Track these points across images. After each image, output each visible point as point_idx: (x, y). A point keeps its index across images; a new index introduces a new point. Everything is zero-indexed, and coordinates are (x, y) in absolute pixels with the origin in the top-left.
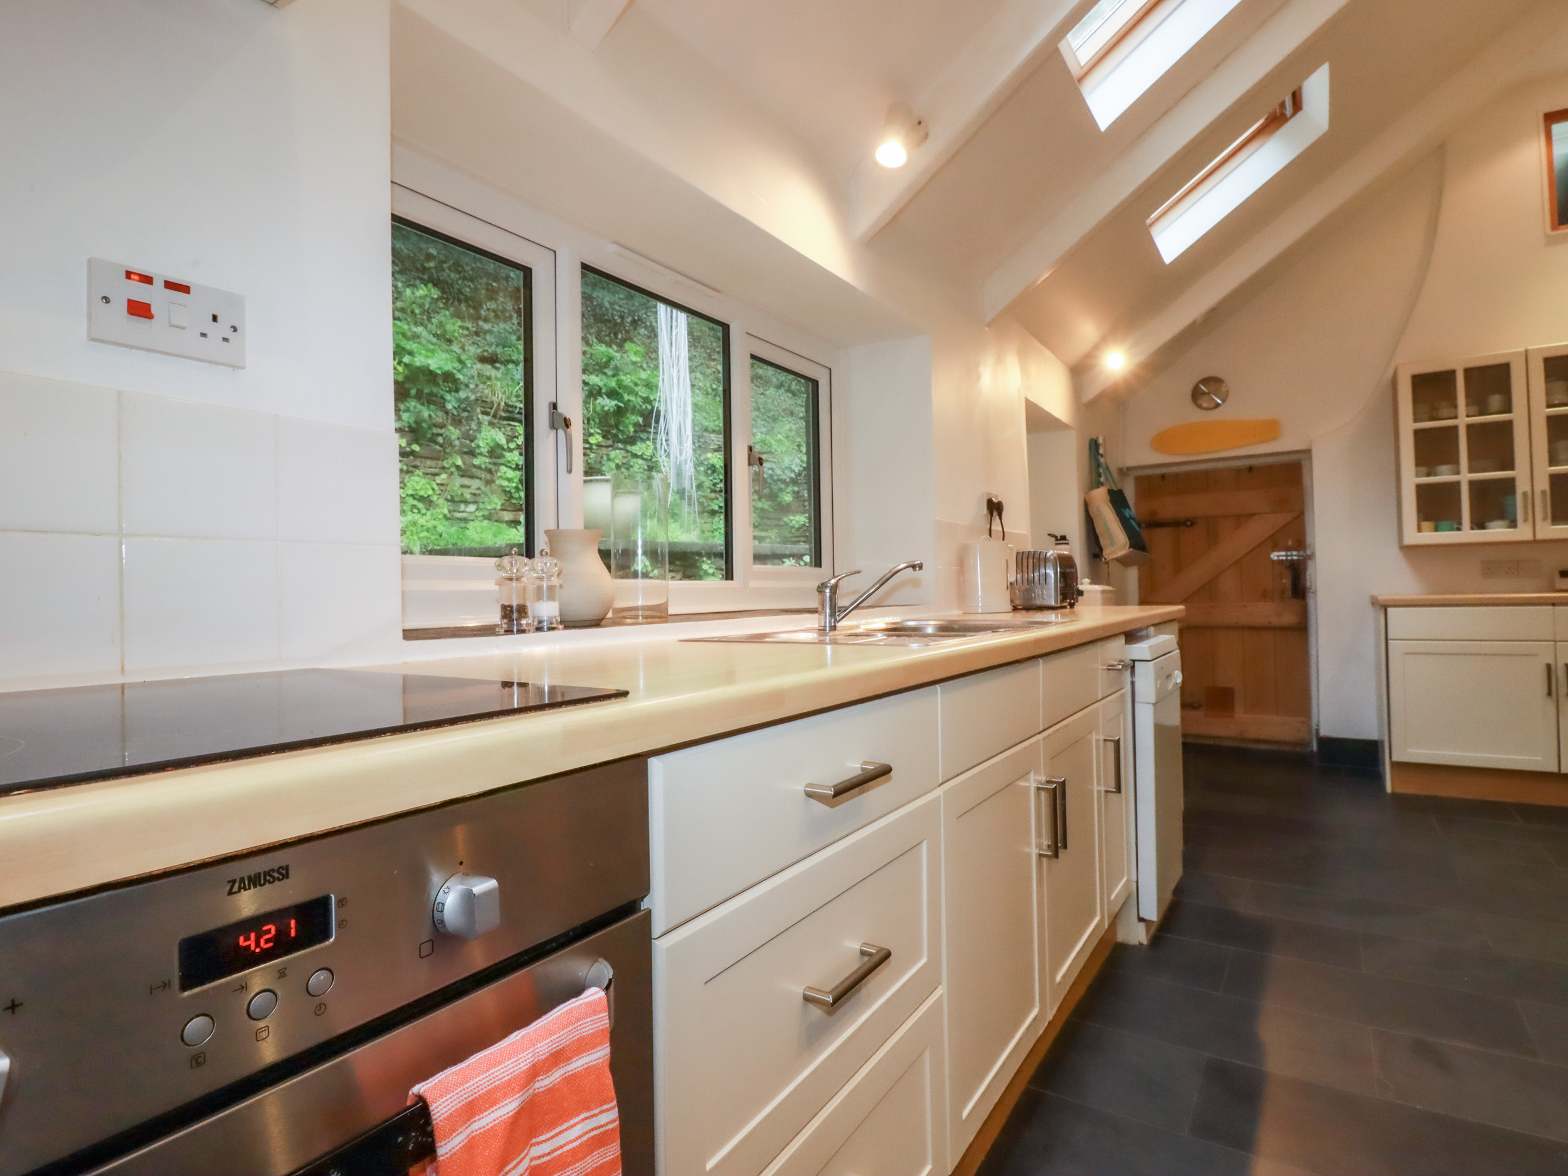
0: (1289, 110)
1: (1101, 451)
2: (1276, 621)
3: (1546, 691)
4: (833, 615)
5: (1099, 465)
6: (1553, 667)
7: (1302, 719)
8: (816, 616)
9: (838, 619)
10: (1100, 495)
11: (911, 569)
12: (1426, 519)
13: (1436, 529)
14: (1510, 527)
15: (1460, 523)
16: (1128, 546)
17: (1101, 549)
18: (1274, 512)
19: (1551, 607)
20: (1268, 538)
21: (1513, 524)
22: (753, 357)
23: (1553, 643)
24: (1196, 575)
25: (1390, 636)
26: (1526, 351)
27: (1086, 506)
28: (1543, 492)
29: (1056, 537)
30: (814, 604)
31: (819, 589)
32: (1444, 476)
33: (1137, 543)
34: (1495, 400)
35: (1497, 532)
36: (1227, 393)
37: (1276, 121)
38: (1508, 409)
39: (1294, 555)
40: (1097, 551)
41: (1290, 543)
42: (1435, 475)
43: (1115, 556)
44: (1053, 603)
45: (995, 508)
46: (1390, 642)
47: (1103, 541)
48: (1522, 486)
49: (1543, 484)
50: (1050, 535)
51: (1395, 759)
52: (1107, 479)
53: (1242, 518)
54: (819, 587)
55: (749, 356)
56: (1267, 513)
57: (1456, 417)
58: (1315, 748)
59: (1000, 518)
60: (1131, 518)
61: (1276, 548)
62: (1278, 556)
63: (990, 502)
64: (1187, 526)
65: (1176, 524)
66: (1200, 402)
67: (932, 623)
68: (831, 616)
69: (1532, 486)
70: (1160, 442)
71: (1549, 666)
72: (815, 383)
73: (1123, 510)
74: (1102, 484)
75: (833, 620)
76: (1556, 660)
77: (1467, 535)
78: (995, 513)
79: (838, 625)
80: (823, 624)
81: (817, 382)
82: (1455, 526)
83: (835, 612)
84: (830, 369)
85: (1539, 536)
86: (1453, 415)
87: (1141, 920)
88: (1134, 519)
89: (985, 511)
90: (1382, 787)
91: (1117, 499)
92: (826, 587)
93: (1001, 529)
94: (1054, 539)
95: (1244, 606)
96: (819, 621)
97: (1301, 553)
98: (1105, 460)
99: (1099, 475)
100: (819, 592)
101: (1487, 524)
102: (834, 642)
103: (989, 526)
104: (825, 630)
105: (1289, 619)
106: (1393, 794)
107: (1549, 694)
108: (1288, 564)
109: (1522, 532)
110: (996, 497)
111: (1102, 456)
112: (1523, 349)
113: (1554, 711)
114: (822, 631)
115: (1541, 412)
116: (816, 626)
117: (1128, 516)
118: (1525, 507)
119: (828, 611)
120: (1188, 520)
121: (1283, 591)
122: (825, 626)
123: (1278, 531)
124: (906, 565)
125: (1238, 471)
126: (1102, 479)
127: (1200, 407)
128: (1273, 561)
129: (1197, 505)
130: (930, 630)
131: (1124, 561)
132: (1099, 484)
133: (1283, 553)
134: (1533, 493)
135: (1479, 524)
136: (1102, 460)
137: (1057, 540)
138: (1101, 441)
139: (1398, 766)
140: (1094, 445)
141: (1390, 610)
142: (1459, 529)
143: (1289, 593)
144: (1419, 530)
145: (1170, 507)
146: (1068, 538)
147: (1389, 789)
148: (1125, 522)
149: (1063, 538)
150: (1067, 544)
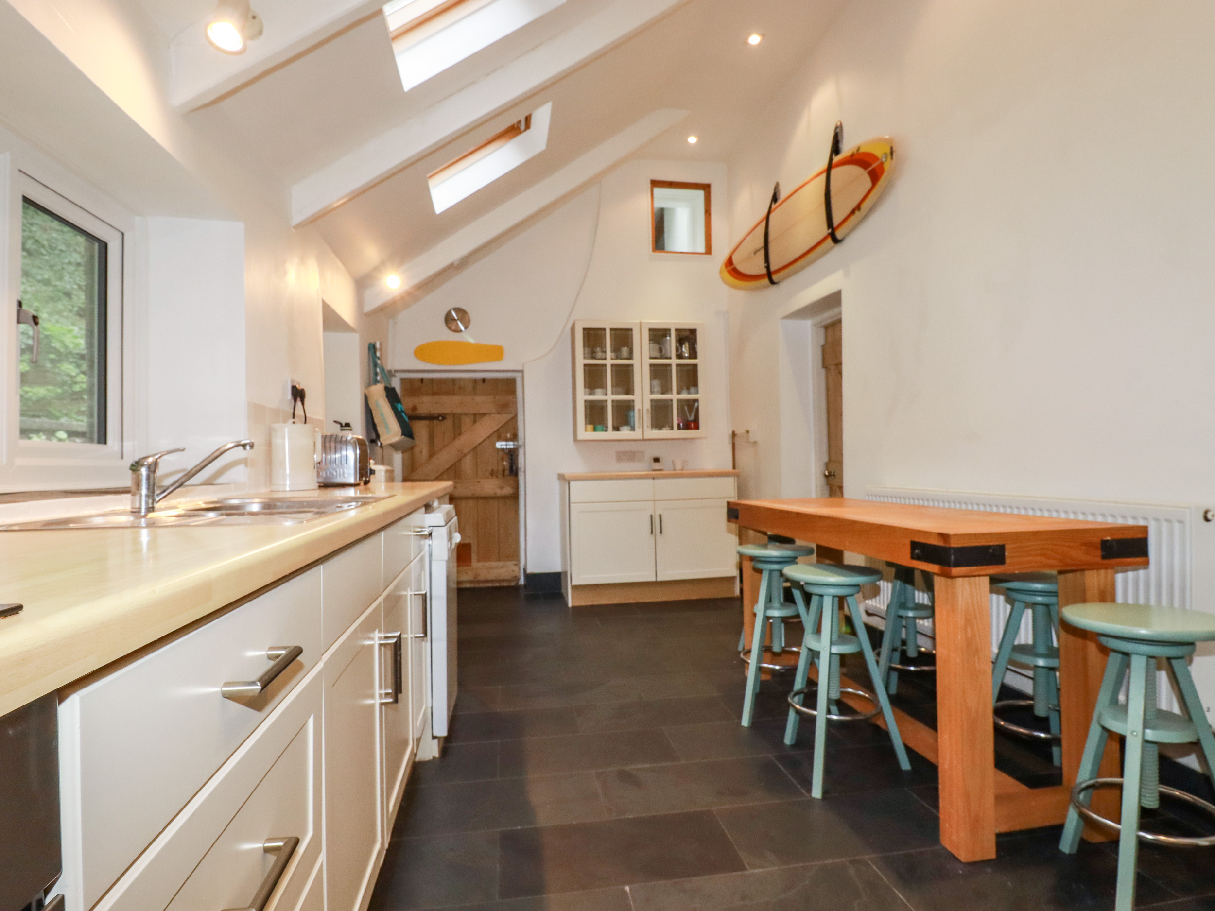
0: (523, 127)
1: (378, 354)
2: (499, 492)
3: (650, 531)
4: (151, 494)
5: (376, 365)
6: (653, 515)
7: (514, 562)
8: (129, 496)
9: (157, 499)
10: (378, 391)
11: (241, 448)
12: (590, 423)
13: (595, 430)
14: (631, 430)
15: (607, 427)
16: (400, 434)
17: (378, 436)
18: (499, 413)
19: (651, 481)
20: (495, 432)
21: (633, 429)
22: (26, 200)
23: (653, 502)
24: (445, 458)
25: (572, 500)
26: (641, 323)
27: (366, 399)
28: (648, 410)
29: (341, 424)
30: (127, 481)
31: (133, 468)
32: (598, 396)
33: (407, 432)
34: (625, 350)
35: (625, 433)
36: (469, 321)
37: (513, 131)
38: (630, 357)
39: (511, 445)
40: (374, 436)
41: (509, 436)
42: (594, 394)
43: (390, 442)
44: (352, 481)
45: (298, 394)
46: (571, 505)
47: (380, 430)
48: (637, 406)
49: (647, 405)
50: (335, 422)
51: (574, 583)
52: (382, 377)
53: (477, 417)
54: (132, 465)
55: (21, 198)
56: (494, 414)
57: (605, 359)
58: (522, 581)
59: (303, 404)
60: (402, 411)
61: (499, 438)
62: (501, 445)
63: (294, 388)
64: (439, 420)
65: (431, 418)
66: (450, 325)
67: (257, 500)
68: (147, 496)
69: (642, 406)
70: (421, 352)
71: (651, 516)
72: (104, 247)
73: (396, 405)
74: (378, 382)
75: (150, 501)
76: (655, 512)
77: (611, 434)
78: (299, 399)
79: (157, 506)
80: (137, 505)
81: (106, 245)
82: (604, 429)
83: (153, 492)
84: (123, 234)
85: (646, 437)
86: (604, 357)
87: (434, 738)
88: (404, 412)
89: (289, 396)
90: (566, 604)
91: (391, 395)
92: (143, 465)
93: (303, 414)
94: (339, 426)
95: (479, 482)
96: (133, 502)
97: (516, 443)
98: (381, 361)
99: (376, 374)
100: (133, 470)
101: (621, 428)
102: (151, 525)
103: (292, 411)
104: (139, 512)
105: (508, 491)
106: (573, 608)
107: (652, 533)
108: (507, 451)
109: (637, 434)
110: (299, 384)
111: (379, 358)
112: (639, 321)
113: (654, 542)
114: (136, 512)
115: (647, 362)
116: (129, 508)
117: (400, 409)
118: (639, 419)
119: (144, 491)
120: (440, 415)
121: (504, 471)
122: (140, 508)
123: (501, 427)
124: (232, 445)
125: (475, 381)
126: (379, 378)
127: (450, 328)
128: (498, 450)
129: (447, 404)
130: (255, 508)
131: (395, 446)
132: (376, 382)
133: (504, 443)
134: (643, 410)
135: (616, 428)
136: (379, 362)
137: (342, 426)
138: (378, 346)
139: (575, 588)
140: (372, 348)
141: (572, 483)
142: (606, 431)
143: (507, 472)
144: (586, 430)
145: (426, 404)
146: (351, 425)
147: (570, 605)
148: (398, 414)
149: (348, 425)
150: (351, 430)
